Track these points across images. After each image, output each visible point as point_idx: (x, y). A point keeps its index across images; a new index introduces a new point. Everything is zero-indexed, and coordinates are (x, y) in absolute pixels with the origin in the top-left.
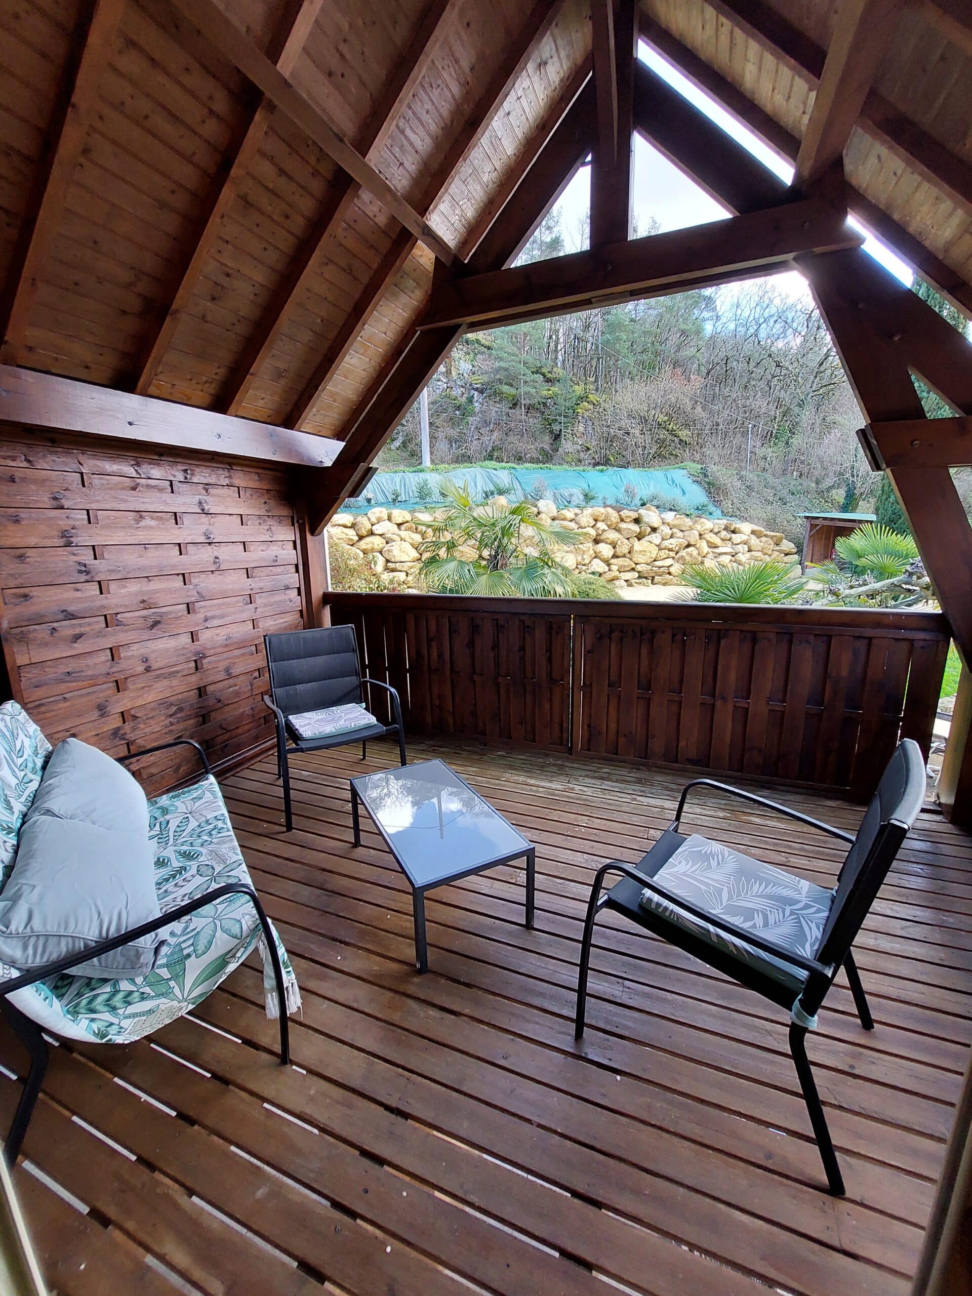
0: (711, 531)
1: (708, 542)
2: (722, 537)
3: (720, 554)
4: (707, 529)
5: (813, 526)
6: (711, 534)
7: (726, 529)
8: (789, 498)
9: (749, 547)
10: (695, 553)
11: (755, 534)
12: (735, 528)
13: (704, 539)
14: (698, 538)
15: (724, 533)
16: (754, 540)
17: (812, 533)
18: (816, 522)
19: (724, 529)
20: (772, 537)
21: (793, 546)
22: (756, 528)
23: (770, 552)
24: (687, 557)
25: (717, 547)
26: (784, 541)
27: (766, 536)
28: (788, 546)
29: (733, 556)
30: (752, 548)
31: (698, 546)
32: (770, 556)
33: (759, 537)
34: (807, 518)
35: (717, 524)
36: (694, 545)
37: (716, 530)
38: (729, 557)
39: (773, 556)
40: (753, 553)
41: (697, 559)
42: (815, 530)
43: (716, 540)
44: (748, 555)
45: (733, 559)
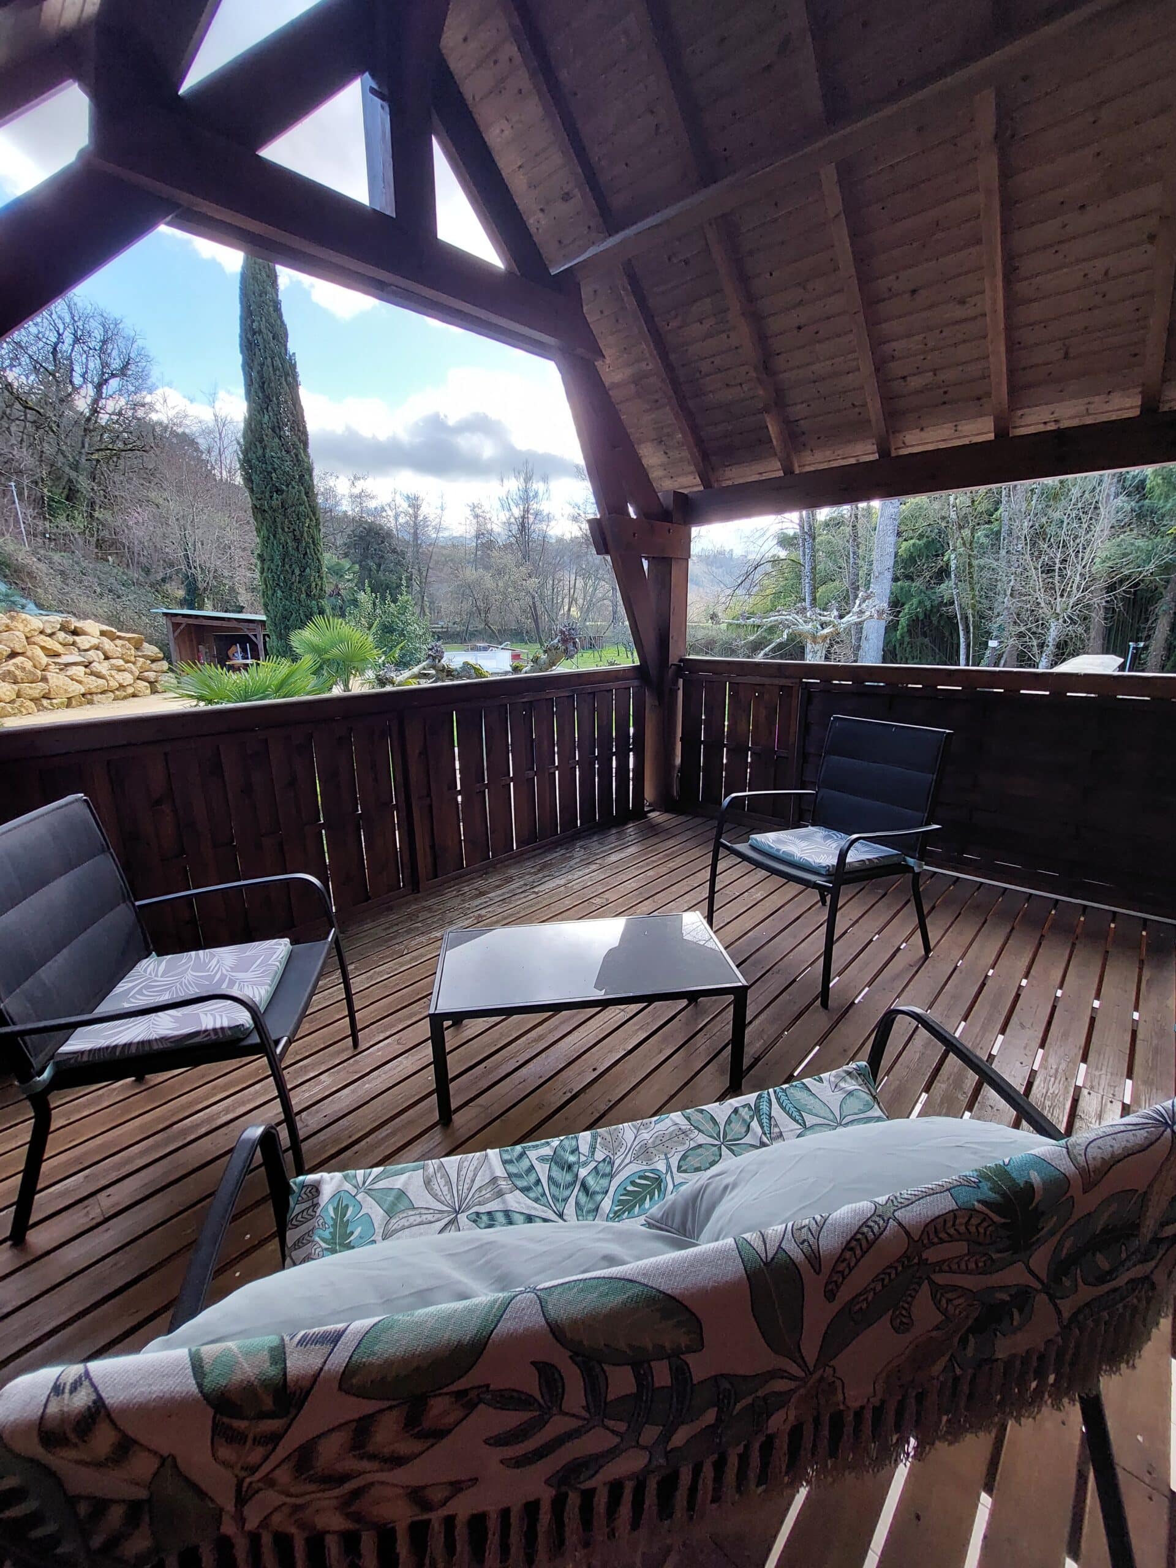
0: (41, 632)
1: (43, 648)
2: (61, 640)
3: (67, 665)
4: (35, 630)
5: (176, 626)
6: (42, 637)
7: (63, 628)
8: (122, 590)
9: (104, 654)
10: (29, 665)
11: (105, 636)
12: (75, 627)
13: (34, 644)
14: (26, 643)
15: (61, 635)
16: (107, 644)
17: (176, 634)
18: (179, 620)
19: (60, 630)
20: (129, 640)
21: (156, 650)
22: (105, 628)
23: (133, 659)
24: (17, 672)
25: (58, 655)
26: (146, 645)
27: (119, 638)
28: (151, 650)
29: (86, 667)
30: (110, 654)
31: (29, 653)
32: (134, 663)
33: (112, 640)
34: (165, 614)
35: (47, 621)
36: (22, 654)
37: (49, 631)
38: (82, 669)
39: (139, 664)
40: (113, 661)
41: (34, 674)
42: (179, 631)
43: (50, 643)
44: (106, 664)
45: (88, 670)
